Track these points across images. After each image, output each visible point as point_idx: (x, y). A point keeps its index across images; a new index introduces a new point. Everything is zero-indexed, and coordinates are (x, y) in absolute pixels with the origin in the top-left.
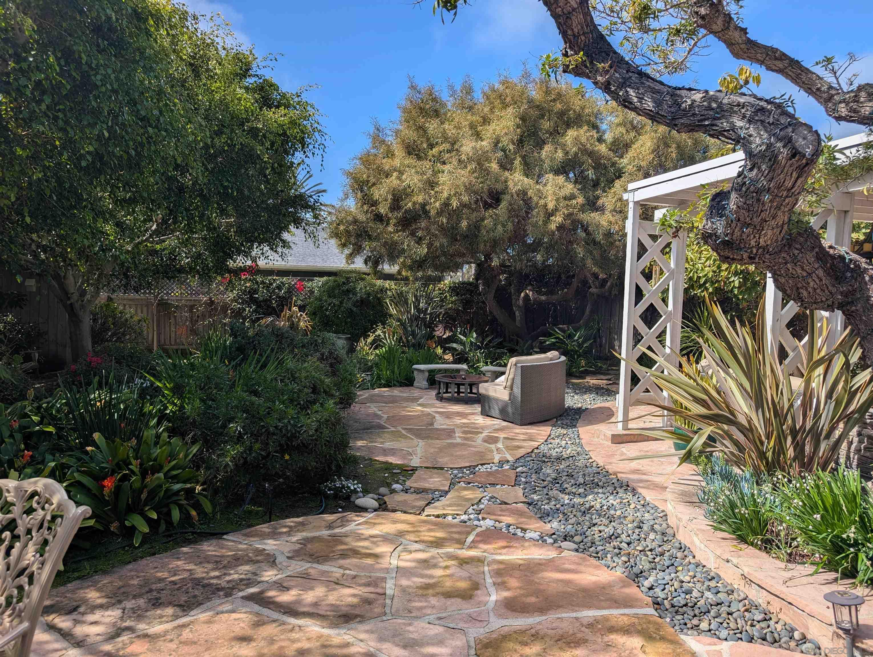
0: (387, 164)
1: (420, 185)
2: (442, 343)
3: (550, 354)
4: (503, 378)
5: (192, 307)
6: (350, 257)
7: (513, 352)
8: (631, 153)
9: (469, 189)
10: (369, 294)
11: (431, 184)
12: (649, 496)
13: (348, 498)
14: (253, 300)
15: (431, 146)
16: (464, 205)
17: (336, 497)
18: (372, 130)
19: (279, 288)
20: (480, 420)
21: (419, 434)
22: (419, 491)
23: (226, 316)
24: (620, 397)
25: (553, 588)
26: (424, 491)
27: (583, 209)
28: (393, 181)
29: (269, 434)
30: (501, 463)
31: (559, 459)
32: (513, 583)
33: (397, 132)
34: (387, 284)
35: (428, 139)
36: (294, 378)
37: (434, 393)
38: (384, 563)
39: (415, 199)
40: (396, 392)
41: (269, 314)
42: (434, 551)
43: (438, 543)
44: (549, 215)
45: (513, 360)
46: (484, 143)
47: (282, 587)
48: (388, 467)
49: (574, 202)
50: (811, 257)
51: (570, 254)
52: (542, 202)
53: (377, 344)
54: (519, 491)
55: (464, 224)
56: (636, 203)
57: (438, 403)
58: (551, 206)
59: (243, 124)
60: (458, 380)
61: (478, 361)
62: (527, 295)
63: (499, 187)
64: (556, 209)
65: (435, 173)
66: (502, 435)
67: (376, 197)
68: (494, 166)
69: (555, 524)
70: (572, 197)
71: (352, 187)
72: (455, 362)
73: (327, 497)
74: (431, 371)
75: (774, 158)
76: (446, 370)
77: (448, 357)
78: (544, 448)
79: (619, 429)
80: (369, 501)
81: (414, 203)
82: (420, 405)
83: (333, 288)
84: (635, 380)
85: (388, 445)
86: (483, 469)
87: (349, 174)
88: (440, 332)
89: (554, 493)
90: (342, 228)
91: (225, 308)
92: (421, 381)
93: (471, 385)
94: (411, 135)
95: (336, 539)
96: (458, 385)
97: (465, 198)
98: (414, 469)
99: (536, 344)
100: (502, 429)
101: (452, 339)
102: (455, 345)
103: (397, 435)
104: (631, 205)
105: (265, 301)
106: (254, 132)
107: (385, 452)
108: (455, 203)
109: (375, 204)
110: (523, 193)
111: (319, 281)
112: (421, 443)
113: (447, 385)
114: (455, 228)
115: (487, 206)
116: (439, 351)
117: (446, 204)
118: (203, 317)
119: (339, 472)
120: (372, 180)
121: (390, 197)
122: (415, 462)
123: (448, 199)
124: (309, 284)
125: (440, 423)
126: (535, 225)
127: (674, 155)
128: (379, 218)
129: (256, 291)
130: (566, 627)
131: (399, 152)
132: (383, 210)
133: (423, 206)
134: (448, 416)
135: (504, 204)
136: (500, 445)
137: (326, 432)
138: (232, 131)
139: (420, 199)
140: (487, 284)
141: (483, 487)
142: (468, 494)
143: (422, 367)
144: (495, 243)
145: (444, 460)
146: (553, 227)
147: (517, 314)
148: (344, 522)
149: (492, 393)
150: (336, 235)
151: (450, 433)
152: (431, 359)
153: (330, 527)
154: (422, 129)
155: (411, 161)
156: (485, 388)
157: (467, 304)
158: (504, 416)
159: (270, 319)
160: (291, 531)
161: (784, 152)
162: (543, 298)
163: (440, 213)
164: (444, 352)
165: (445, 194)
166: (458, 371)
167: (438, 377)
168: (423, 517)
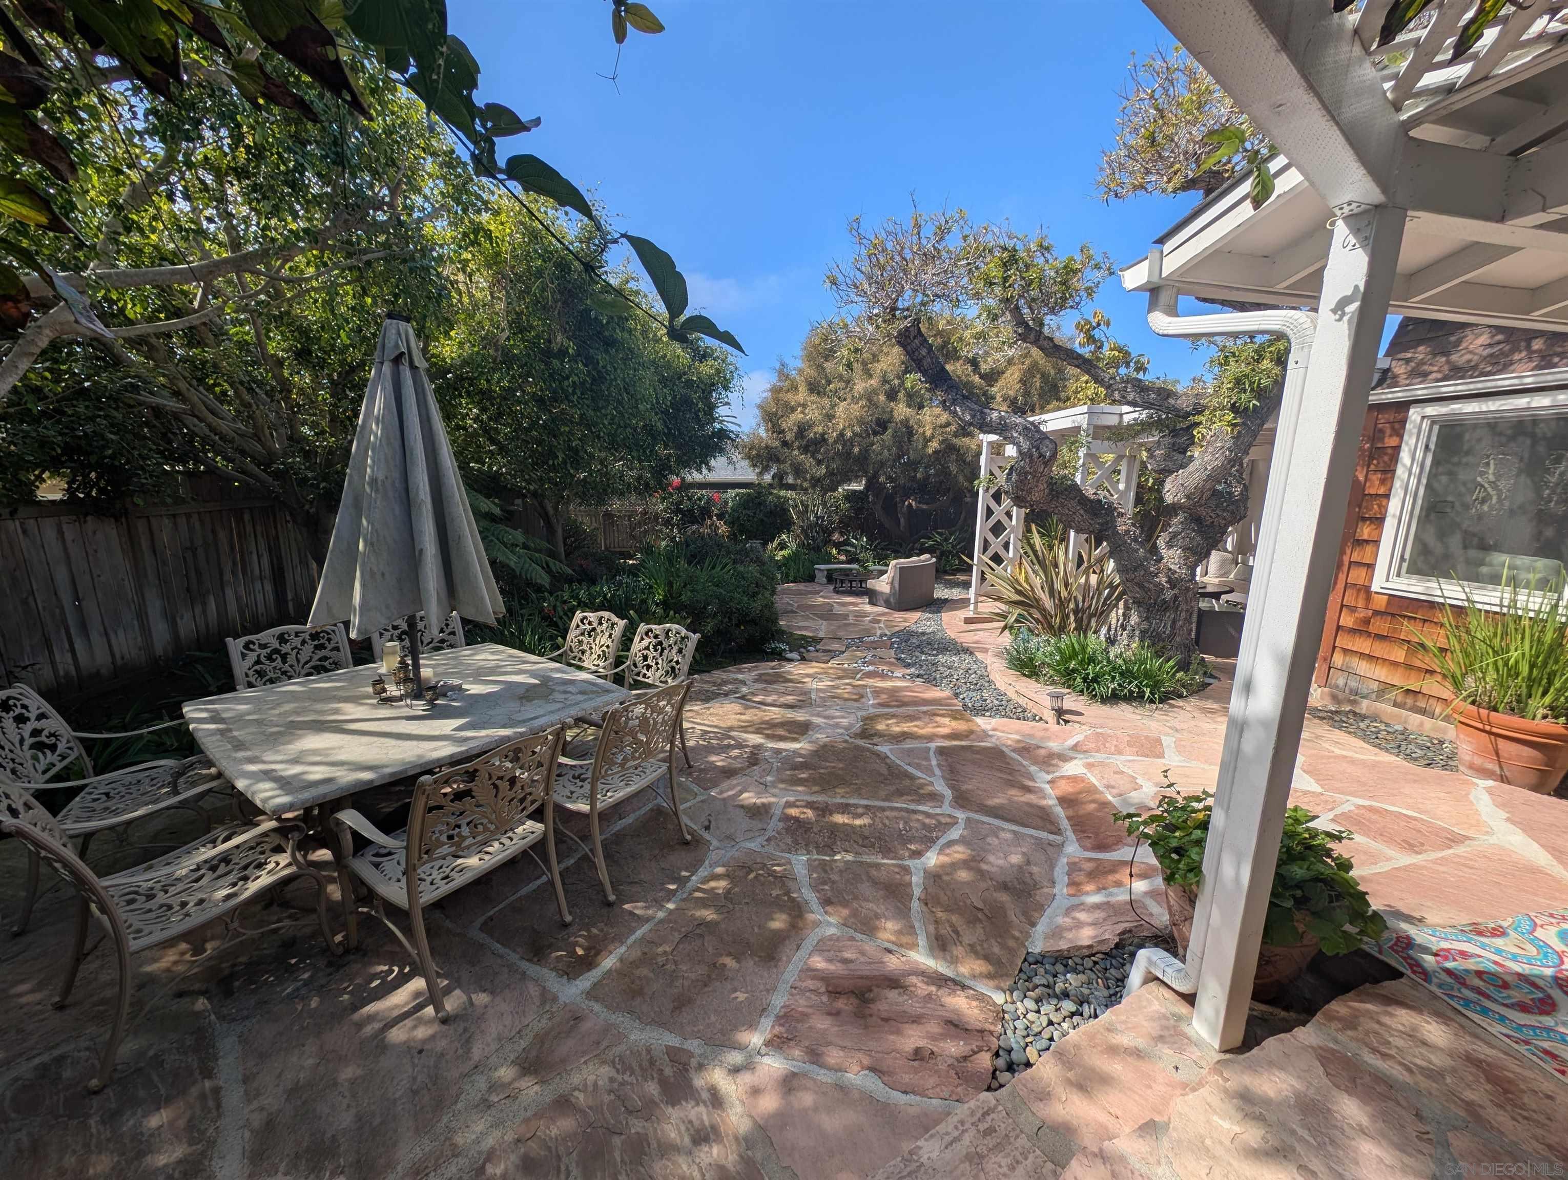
0: (791, 398)
1: (820, 418)
2: (838, 545)
3: (922, 557)
4: (885, 576)
5: (630, 517)
6: (761, 474)
7: (898, 555)
8: (1000, 383)
9: (861, 422)
10: (776, 506)
11: (830, 417)
12: (980, 656)
13: (780, 654)
14: (678, 511)
15: (829, 382)
16: (855, 435)
17: (772, 653)
18: (778, 365)
19: (700, 499)
20: (868, 608)
21: (822, 617)
22: (825, 651)
23: (658, 523)
24: (972, 590)
25: (906, 699)
26: (829, 651)
27: (956, 435)
28: (797, 416)
29: (732, 613)
30: (881, 636)
31: (923, 634)
32: (884, 696)
33: (801, 371)
34: (790, 494)
35: (826, 376)
36: (743, 578)
37: (831, 587)
38: (809, 685)
39: (816, 429)
40: (802, 586)
41: (693, 523)
42: (838, 682)
43: (839, 678)
44: (927, 441)
45: (893, 563)
46: (873, 382)
47: (753, 694)
48: (804, 638)
49: (948, 429)
50: (1074, 503)
51: (945, 472)
52: (921, 430)
53: (782, 546)
54: (892, 652)
55: (856, 450)
56: (989, 443)
57: (835, 596)
58: (928, 433)
59: (679, 378)
60: (851, 578)
61: (867, 561)
62: (910, 504)
63: (886, 417)
64: (933, 437)
65: (833, 406)
66: (883, 619)
67: (784, 426)
68: (882, 398)
69: (913, 670)
70: (948, 424)
71: (763, 418)
72: (848, 562)
73: (767, 653)
74: (828, 570)
75: (1031, 456)
76: (841, 569)
77: (843, 558)
78: (914, 628)
79: (971, 614)
80: (794, 655)
81: (815, 433)
82: (821, 597)
83: (748, 501)
84: (983, 578)
85: (800, 624)
86: (868, 639)
87: (760, 407)
88: (836, 537)
89: (917, 654)
90: (754, 452)
91: (657, 517)
92: (821, 578)
93: (861, 582)
94: (811, 372)
95: (779, 675)
96: (851, 582)
97: (857, 429)
98: (821, 639)
99: (917, 545)
100: (884, 614)
101: (847, 543)
102: (849, 548)
103: (807, 618)
104: (985, 444)
105: (689, 511)
106: (689, 383)
107: (800, 628)
108: (849, 434)
109: (782, 432)
110: (906, 423)
111: (731, 493)
112: (825, 623)
113: (842, 582)
114: (849, 454)
115: (875, 433)
116: (834, 551)
117: (842, 435)
118: (639, 524)
119: (773, 638)
120: (780, 413)
121: (795, 429)
122: (821, 634)
123: (844, 429)
124: (724, 496)
125: (838, 610)
126: (915, 450)
127: (1038, 384)
128: (785, 444)
129: (681, 503)
130: (910, 713)
131: (802, 389)
132: (789, 436)
133: (823, 435)
134: (844, 604)
135: (889, 431)
136: (882, 625)
137: (766, 612)
138: (674, 384)
139: (820, 429)
140: (876, 496)
141: (869, 649)
142: (858, 654)
143: (822, 567)
144: (882, 464)
145: (841, 634)
146: (930, 451)
147: (902, 520)
148: (781, 666)
149: (878, 588)
150: (748, 457)
151: (846, 616)
152: (829, 559)
153: (773, 668)
154: (820, 367)
155: (813, 398)
156: (871, 584)
157: (858, 511)
158: (888, 605)
159: (694, 527)
160: (750, 670)
161: (1036, 454)
162: (925, 507)
163: (835, 442)
164: (839, 553)
165: (841, 426)
166: (851, 570)
167: (835, 575)
168: (829, 665)
